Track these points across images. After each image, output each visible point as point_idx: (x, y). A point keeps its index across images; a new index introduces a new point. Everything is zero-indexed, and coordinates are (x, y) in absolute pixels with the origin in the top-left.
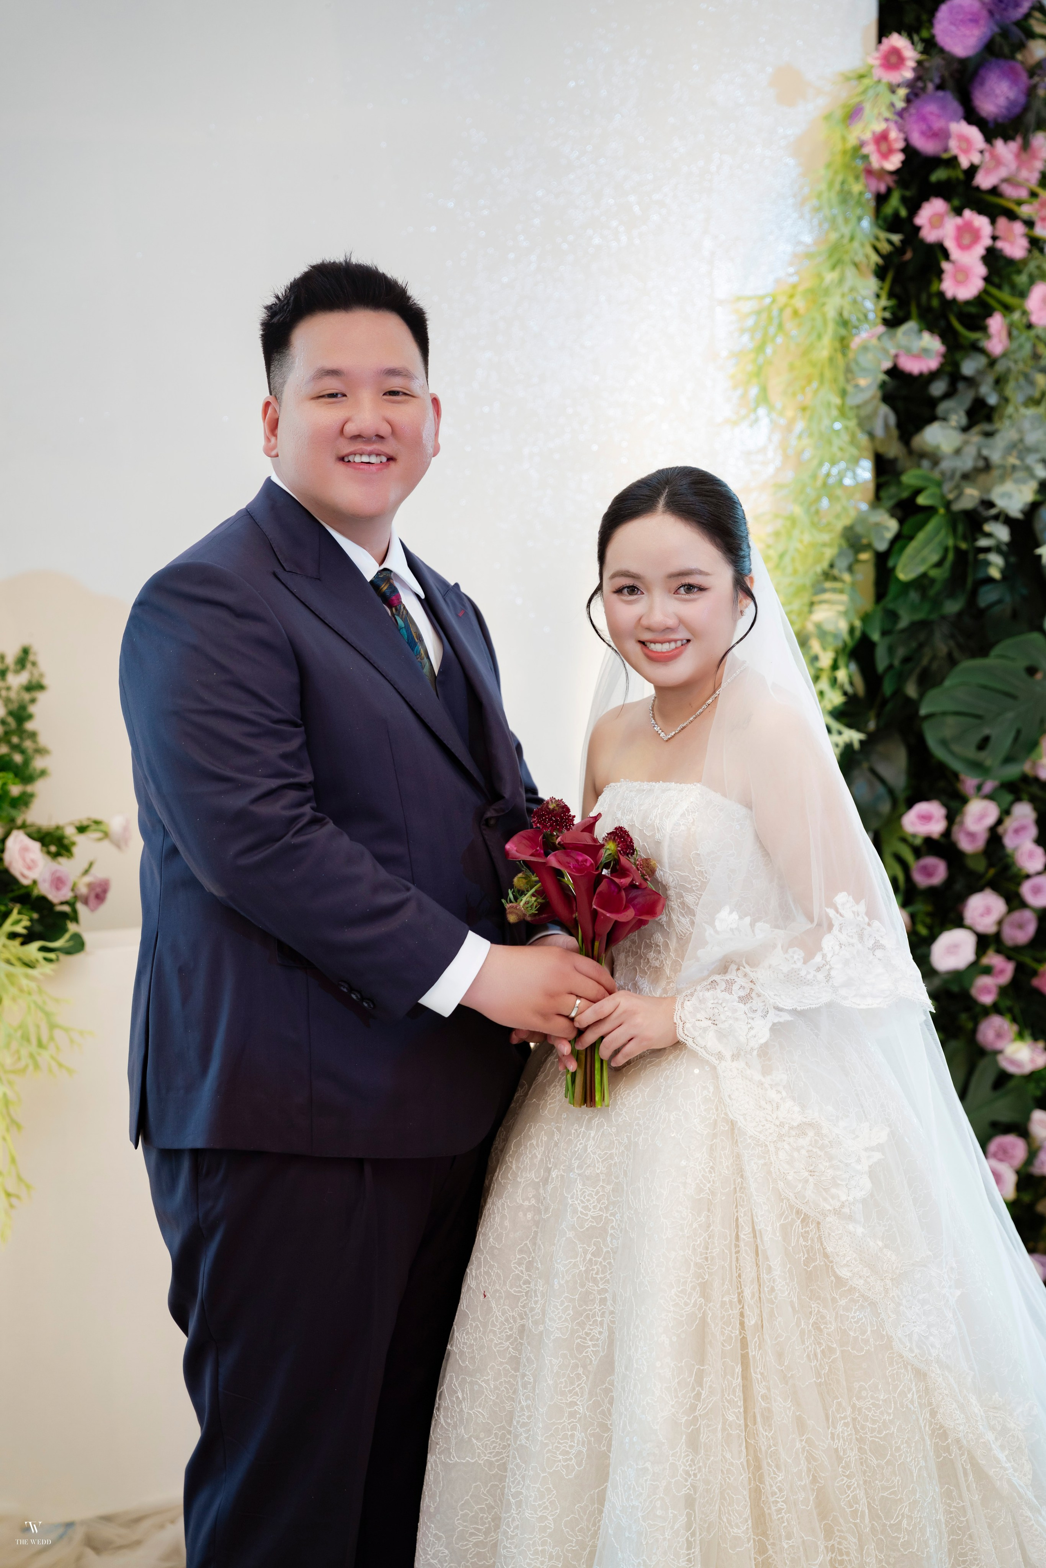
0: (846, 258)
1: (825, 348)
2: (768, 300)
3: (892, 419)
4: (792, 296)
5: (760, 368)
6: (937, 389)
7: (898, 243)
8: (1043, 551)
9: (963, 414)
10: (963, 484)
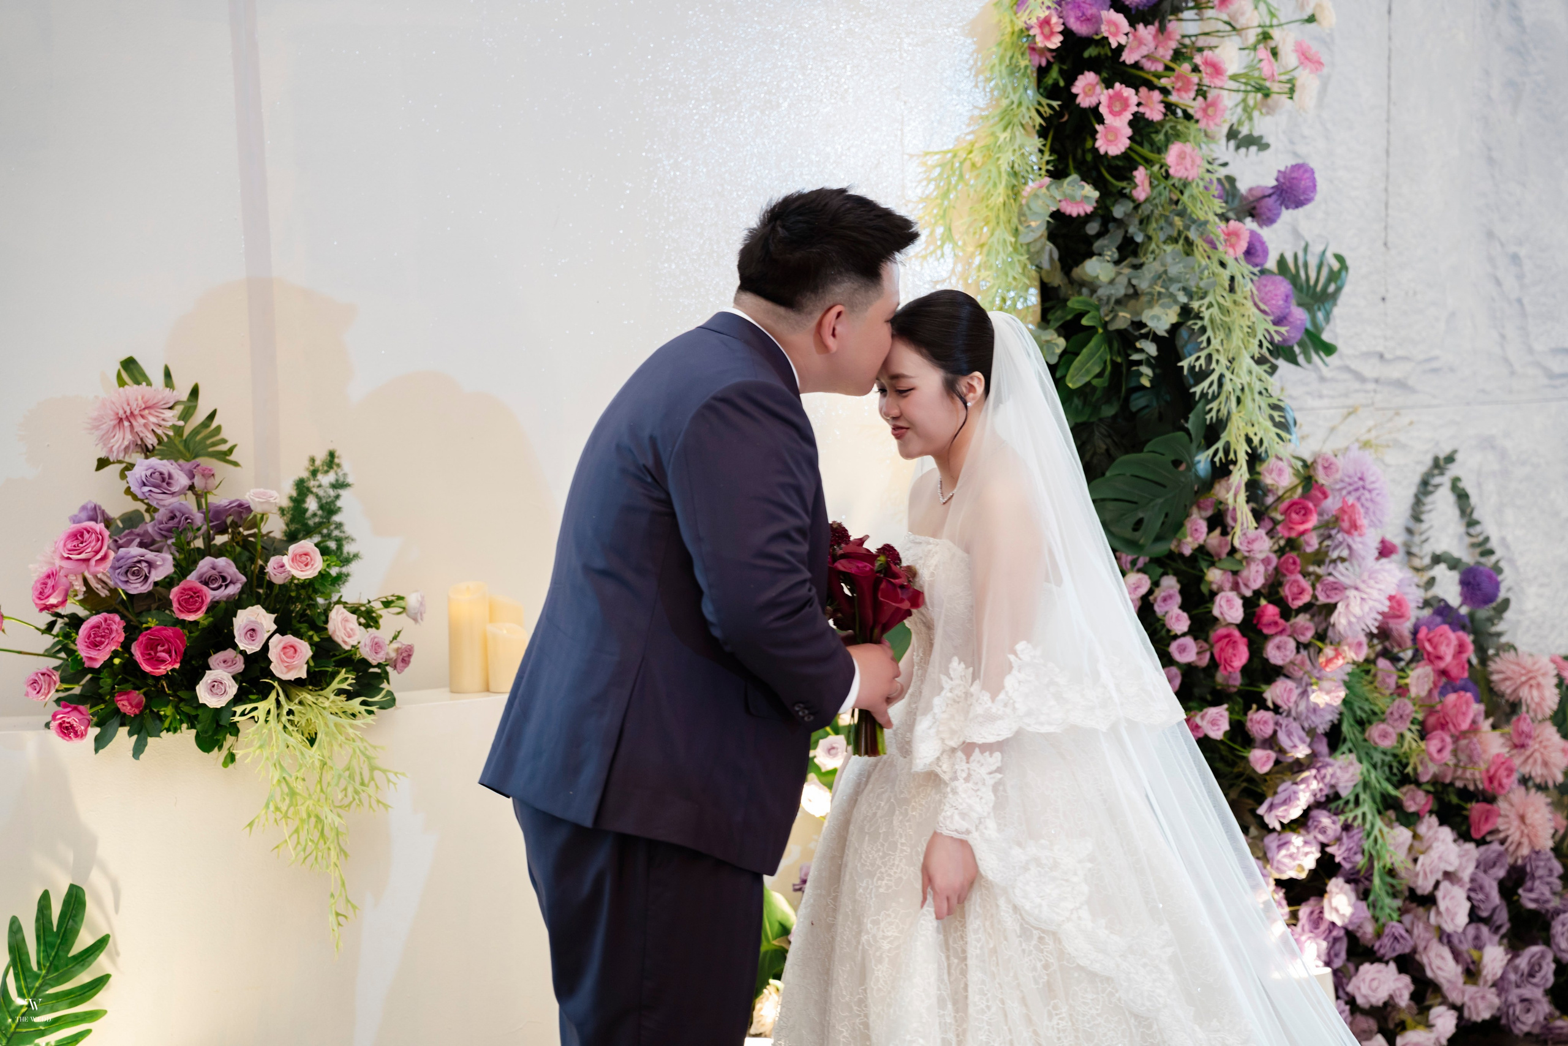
0: (1016, 120)
1: (1000, 195)
2: (949, 155)
3: (1056, 255)
4: (971, 152)
5: (945, 211)
6: (1093, 228)
7: (1057, 108)
8: (1185, 364)
9: (1114, 250)
10: (1117, 308)
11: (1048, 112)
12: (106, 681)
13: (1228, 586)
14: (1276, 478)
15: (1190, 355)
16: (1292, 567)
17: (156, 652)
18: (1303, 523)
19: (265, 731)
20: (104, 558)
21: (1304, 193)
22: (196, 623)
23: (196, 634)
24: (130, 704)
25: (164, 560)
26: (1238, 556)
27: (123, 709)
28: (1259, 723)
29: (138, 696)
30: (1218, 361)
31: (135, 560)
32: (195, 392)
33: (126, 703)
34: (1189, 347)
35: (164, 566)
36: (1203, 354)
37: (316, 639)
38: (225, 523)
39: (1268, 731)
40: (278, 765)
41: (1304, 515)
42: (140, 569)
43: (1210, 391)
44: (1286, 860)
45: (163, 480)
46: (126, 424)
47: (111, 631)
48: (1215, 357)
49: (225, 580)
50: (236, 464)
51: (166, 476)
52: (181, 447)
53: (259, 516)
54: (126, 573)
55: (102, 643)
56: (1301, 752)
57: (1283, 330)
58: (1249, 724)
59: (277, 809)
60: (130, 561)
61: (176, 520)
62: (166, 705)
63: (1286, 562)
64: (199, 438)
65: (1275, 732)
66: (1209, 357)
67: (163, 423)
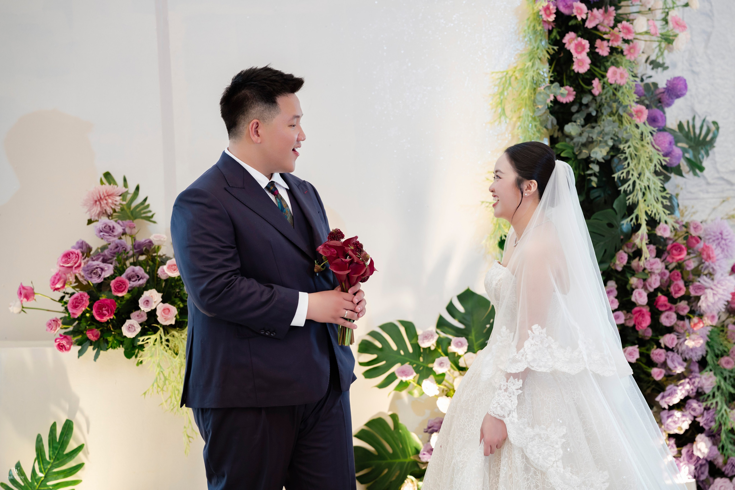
0: (536, 56)
1: (526, 93)
2: (505, 73)
3: (555, 122)
4: (514, 72)
5: (502, 101)
6: (574, 109)
7: (557, 50)
8: (616, 176)
9: (582, 120)
10: (582, 148)
11: (552, 52)
12: (84, 324)
13: (641, 286)
14: (663, 233)
15: (619, 171)
16: (676, 277)
17: (102, 311)
18: (679, 255)
19: (153, 349)
20: (79, 266)
21: (680, 91)
22: (123, 297)
23: (124, 302)
24: (93, 335)
25: (109, 267)
26: (646, 271)
27: (90, 338)
28: (657, 355)
29: (98, 331)
30: (632, 175)
31: (95, 267)
32: (138, 188)
33: (91, 335)
34: (619, 167)
35: (109, 271)
36: (625, 171)
37: (181, 306)
38: (142, 250)
39: (662, 359)
40: (159, 365)
41: (680, 251)
42: (97, 272)
43: (628, 189)
44: (672, 424)
45: (110, 229)
46: (98, 203)
47: (83, 300)
48: (631, 172)
49: (139, 278)
50: (154, 222)
51: (112, 227)
52: (129, 214)
53: (156, 247)
54: (91, 273)
55: (78, 306)
56: (680, 370)
57: (667, 159)
58: (652, 355)
59: (158, 386)
60: (92, 267)
61: (118, 249)
62: (110, 336)
63: (674, 275)
64: (138, 210)
65: (666, 359)
66: (628, 172)
67: (115, 203)
